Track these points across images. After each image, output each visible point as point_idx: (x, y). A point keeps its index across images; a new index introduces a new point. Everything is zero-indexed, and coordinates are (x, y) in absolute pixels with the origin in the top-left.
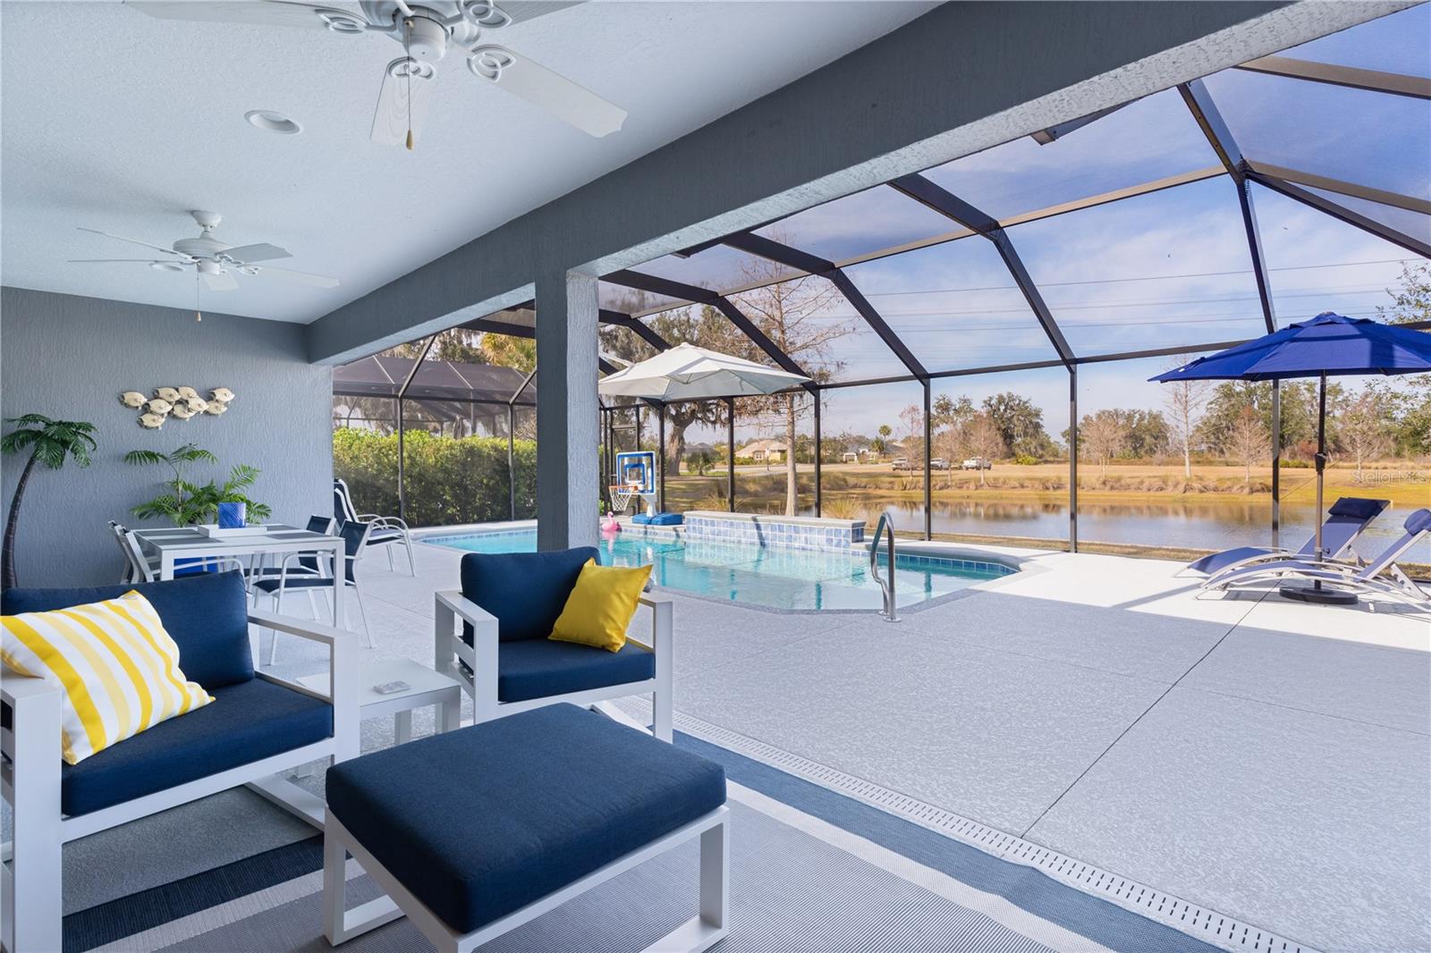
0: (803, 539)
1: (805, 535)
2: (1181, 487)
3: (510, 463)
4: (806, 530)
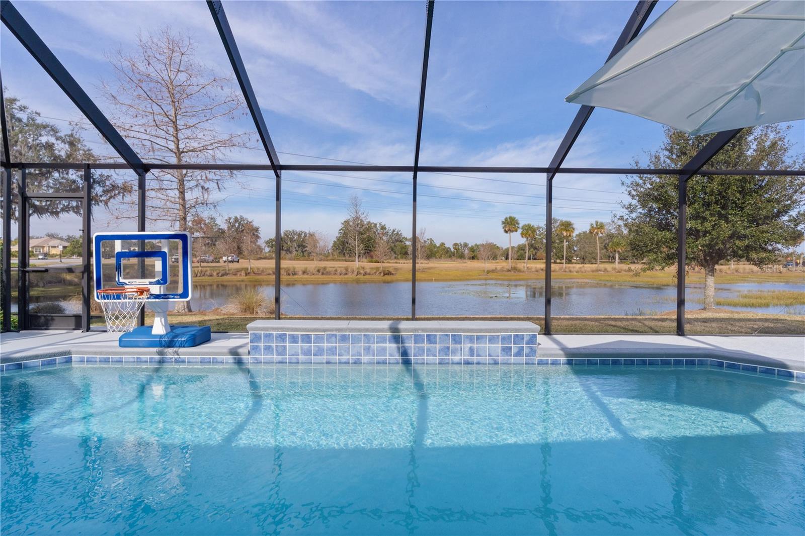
0: (467, 349)
1: (469, 345)
4: (471, 338)
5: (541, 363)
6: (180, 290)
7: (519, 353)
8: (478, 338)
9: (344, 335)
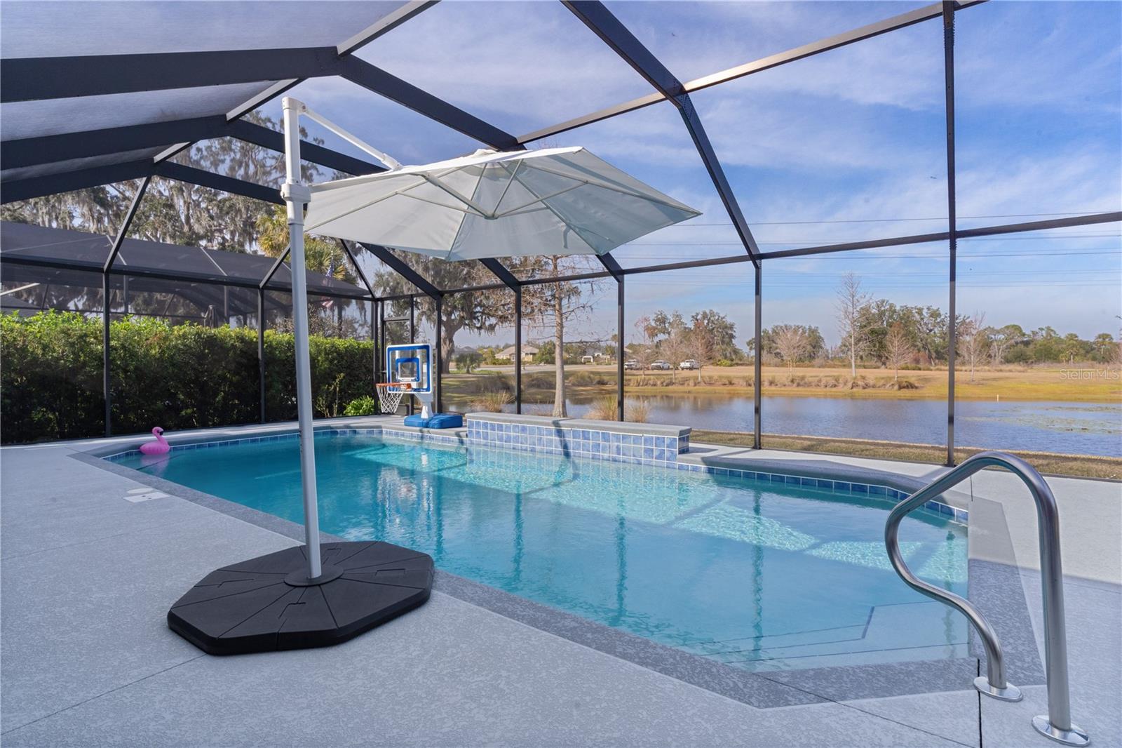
0: (615, 448)
1: (616, 444)
2: (850, 385)
3: (260, 356)
4: (617, 438)
5: (681, 468)
6: (425, 386)
7: (660, 457)
8: (624, 437)
9: (524, 427)
